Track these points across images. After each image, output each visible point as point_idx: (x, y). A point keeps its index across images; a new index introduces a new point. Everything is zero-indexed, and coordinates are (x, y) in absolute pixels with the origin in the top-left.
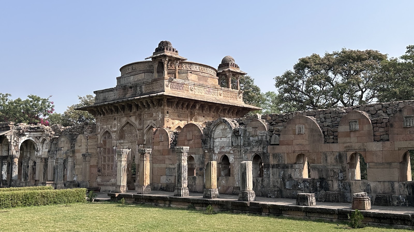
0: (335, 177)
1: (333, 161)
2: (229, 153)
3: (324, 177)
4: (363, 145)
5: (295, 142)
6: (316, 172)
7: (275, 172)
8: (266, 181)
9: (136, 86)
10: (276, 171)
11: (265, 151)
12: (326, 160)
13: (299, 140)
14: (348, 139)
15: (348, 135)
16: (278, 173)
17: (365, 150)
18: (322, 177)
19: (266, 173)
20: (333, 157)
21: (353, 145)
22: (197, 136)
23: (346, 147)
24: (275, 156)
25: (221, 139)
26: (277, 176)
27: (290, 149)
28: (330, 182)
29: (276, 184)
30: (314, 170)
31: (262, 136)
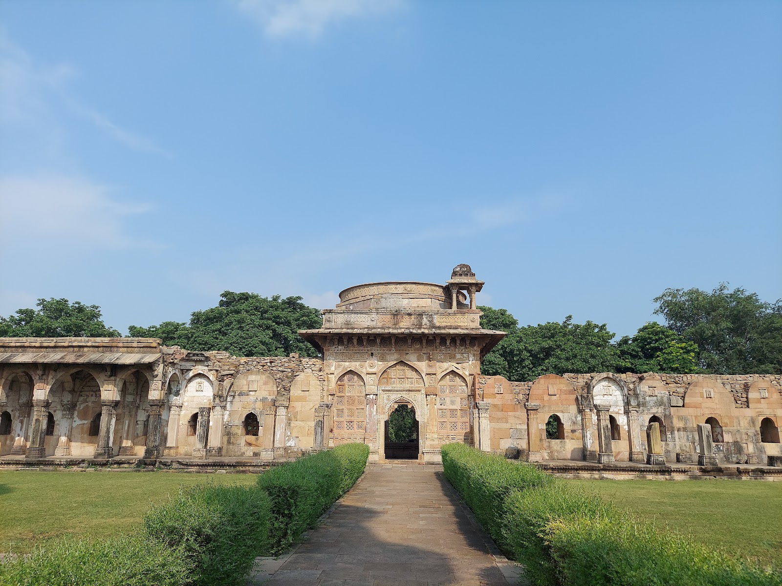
0: (750, 440)
1: (747, 425)
2: (617, 413)
3: (739, 440)
4: (774, 411)
5: (703, 405)
6: (730, 435)
7: (682, 436)
8: (671, 444)
9: (420, 315)
10: (684, 434)
11: (667, 413)
12: (739, 424)
13: (708, 403)
14: (759, 405)
15: (758, 401)
16: (685, 436)
17: (775, 416)
18: (736, 440)
19: (670, 436)
20: (746, 422)
21: (765, 410)
22: (565, 390)
23: (758, 412)
24: (681, 418)
25: (604, 397)
26: (686, 440)
27: (699, 412)
28: (744, 445)
29: (684, 448)
30: (727, 434)
31: (662, 397)
